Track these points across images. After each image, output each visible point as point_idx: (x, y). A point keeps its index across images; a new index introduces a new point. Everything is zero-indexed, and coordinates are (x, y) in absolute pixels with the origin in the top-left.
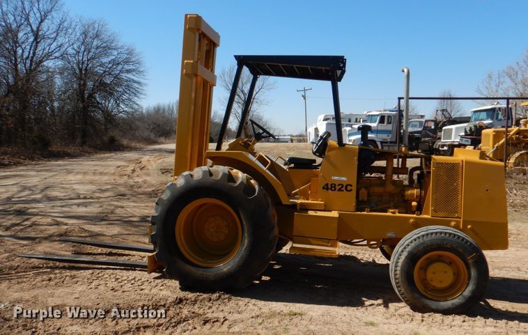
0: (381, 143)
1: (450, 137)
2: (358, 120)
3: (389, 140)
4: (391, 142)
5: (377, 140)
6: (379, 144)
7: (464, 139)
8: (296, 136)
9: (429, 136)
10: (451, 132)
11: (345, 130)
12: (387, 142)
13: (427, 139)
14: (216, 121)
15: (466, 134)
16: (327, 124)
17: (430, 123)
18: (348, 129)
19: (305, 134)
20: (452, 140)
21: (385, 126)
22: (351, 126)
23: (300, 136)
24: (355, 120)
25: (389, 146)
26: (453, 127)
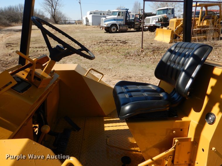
0: (119, 25)
1: (149, 22)
2: (105, 14)
3: (122, 24)
4: (123, 25)
5: (117, 24)
6: (118, 26)
7: (158, 24)
8: (77, 21)
9: (138, 22)
10: (150, 20)
11: (102, 19)
12: (121, 25)
13: (137, 23)
14: (40, 14)
15: (159, 21)
16: (93, 16)
17: (137, 15)
18: (104, 18)
19: (81, 20)
20: (150, 24)
21: (121, 17)
22: (105, 17)
23: (78, 21)
24: (103, 14)
25: (122, 27)
26: (151, 17)
